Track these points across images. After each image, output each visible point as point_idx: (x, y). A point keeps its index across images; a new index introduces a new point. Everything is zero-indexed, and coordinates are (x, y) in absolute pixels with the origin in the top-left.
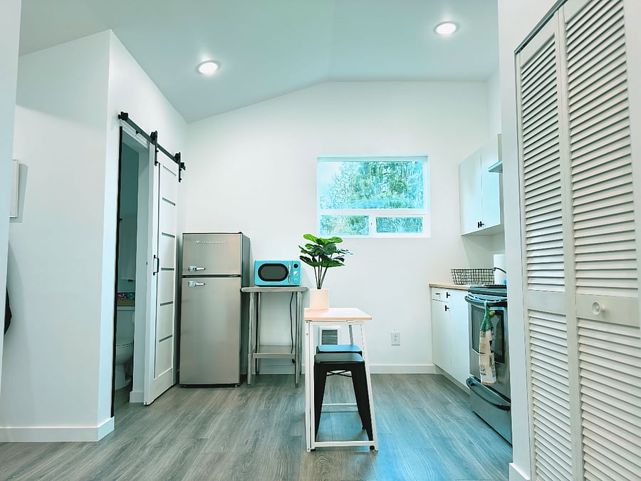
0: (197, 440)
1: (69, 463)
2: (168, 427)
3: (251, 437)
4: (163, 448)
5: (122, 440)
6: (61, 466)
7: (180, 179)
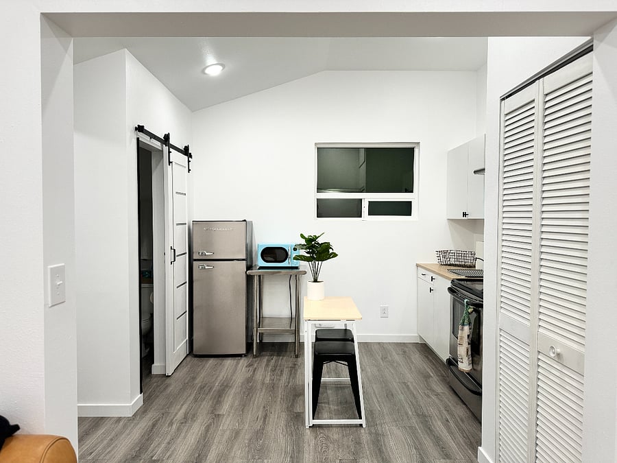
0: (215, 415)
1: (112, 440)
2: (189, 402)
3: (260, 413)
4: (188, 425)
5: (151, 415)
6: (105, 442)
7: (189, 170)
